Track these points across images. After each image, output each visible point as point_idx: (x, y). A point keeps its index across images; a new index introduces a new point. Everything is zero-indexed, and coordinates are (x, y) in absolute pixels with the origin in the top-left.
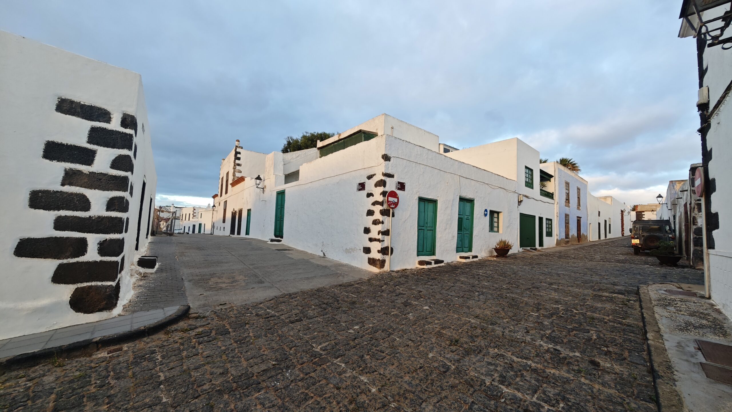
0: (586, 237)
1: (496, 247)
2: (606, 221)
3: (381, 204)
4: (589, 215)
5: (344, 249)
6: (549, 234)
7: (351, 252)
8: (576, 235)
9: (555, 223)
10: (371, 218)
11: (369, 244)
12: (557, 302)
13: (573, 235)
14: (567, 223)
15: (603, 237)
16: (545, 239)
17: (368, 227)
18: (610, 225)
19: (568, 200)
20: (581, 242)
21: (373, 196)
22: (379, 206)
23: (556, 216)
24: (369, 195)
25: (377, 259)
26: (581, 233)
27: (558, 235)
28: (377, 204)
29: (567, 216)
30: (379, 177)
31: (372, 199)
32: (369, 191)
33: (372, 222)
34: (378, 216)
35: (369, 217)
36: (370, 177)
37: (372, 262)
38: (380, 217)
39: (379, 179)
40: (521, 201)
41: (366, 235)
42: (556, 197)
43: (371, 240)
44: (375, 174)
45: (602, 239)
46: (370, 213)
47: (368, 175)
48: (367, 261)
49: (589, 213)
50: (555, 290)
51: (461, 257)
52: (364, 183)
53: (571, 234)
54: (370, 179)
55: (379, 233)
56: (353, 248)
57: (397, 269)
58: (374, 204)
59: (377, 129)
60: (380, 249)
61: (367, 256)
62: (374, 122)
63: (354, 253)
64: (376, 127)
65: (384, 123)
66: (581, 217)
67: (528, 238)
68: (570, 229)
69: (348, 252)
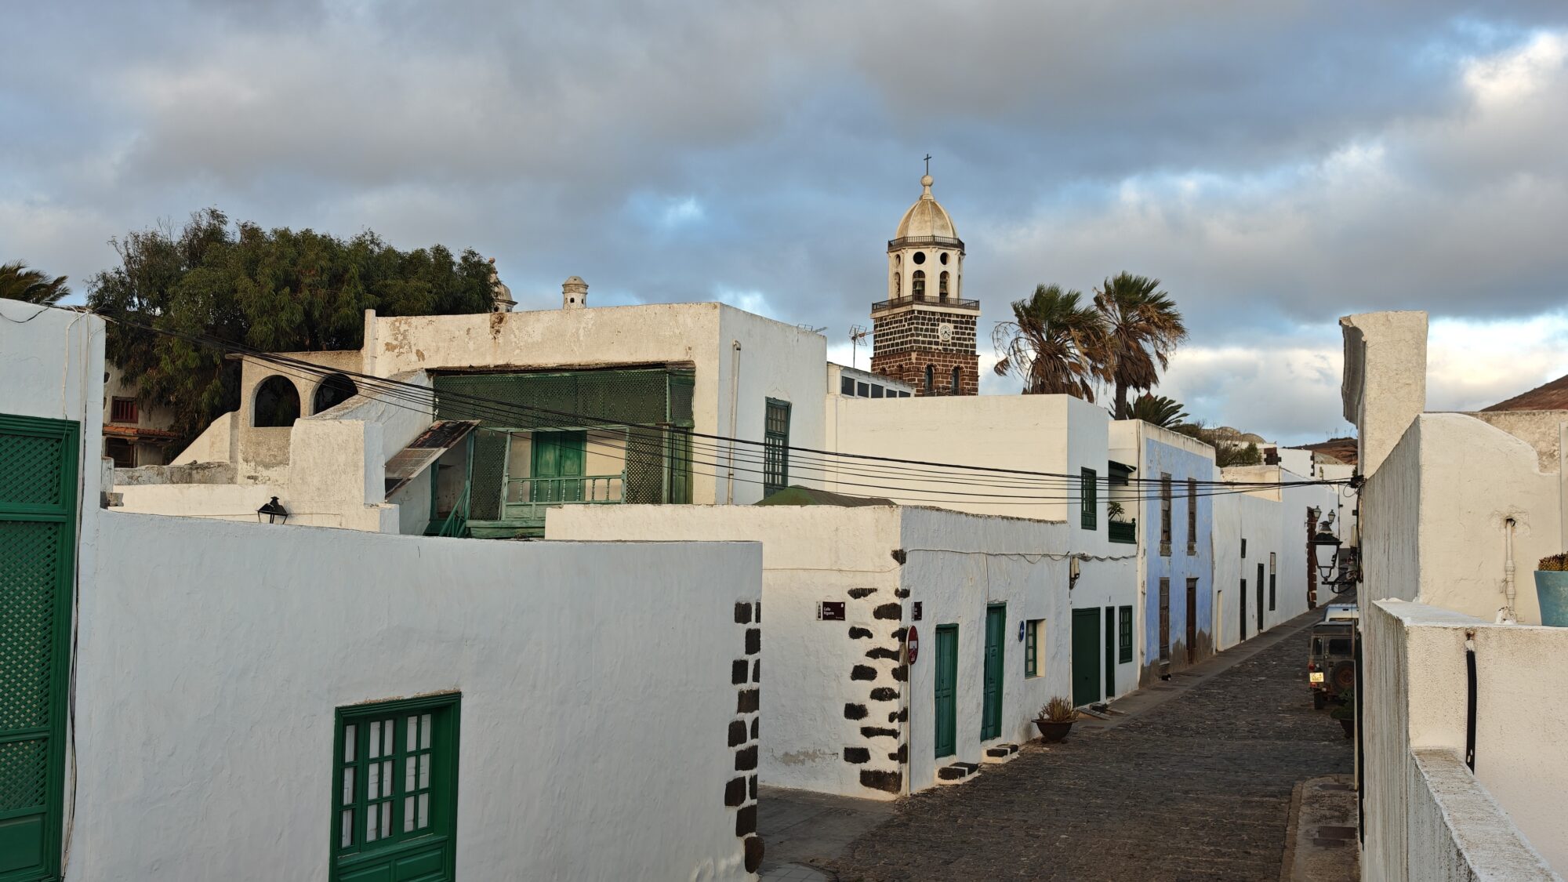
0: (1208, 640)
1: (1042, 718)
2: (1261, 567)
3: (894, 655)
4: (1216, 565)
5: (779, 753)
6: (1127, 656)
7: (803, 762)
8: (1184, 641)
9: (1139, 617)
10: (867, 686)
11: (862, 742)
12: (1204, 814)
13: (1178, 642)
14: (1164, 609)
15: (1252, 632)
16: (1119, 668)
17: (856, 703)
18: (1273, 578)
19: (1167, 532)
20: (1196, 663)
21: (870, 636)
22: (890, 660)
23: (1140, 595)
24: (856, 633)
25: (889, 771)
26: (1197, 632)
27: (1145, 652)
28: (883, 656)
29: (1164, 584)
30: (888, 598)
31: (866, 645)
32: (857, 623)
33: (869, 693)
34: (885, 679)
35: (858, 682)
36: (858, 593)
37: (872, 779)
38: (894, 685)
39: (889, 602)
40: (1077, 576)
41: (854, 722)
42: (1141, 535)
43: (868, 732)
44: (876, 590)
45: (1249, 636)
46: (862, 673)
47: (854, 588)
48: (859, 779)
49: (1216, 559)
50: (1197, 800)
51: (991, 753)
52: (841, 603)
53: (1172, 641)
54: (860, 597)
55: (892, 717)
56: (811, 752)
57: (916, 790)
58: (874, 654)
59: (690, 349)
60: (896, 752)
61: (856, 769)
62: (677, 322)
63: (814, 764)
64: (684, 341)
65: (718, 337)
66: (1197, 579)
67: (1087, 678)
68: (1170, 624)
69: (795, 762)
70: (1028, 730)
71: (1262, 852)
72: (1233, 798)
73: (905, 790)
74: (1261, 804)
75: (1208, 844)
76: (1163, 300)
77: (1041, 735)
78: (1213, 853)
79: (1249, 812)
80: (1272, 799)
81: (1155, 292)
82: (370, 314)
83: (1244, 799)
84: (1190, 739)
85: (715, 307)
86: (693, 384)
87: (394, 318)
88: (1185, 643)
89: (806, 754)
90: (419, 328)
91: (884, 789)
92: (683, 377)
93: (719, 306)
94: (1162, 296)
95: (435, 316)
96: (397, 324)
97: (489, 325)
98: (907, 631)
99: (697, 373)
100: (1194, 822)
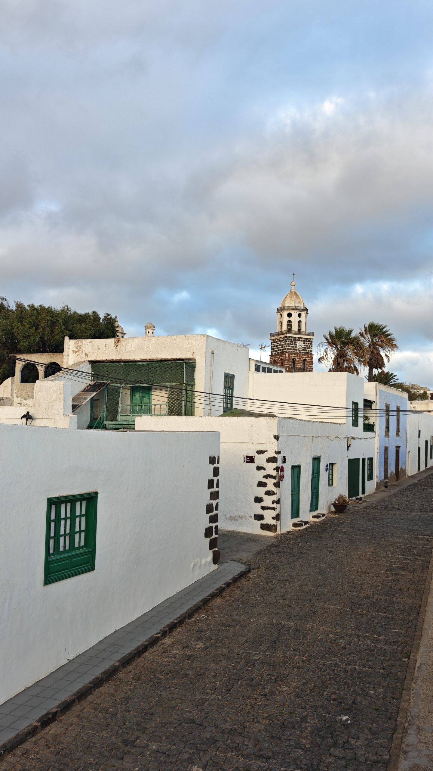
0: (404, 472)
1: (335, 503)
2: (427, 442)
3: (274, 477)
4: (408, 441)
5: (228, 516)
6: (370, 478)
7: (237, 520)
8: (394, 472)
9: (376, 462)
10: (263, 490)
11: (261, 512)
12: (399, 543)
13: (392, 472)
14: (386, 459)
15: (423, 468)
16: (367, 483)
17: (259, 496)
18: (431, 446)
19: (387, 428)
20: (399, 481)
21: (265, 469)
22: (272, 479)
23: (376, 453)
24: (259, 468)
25: (272, 524)
26: (400, 468)
27: (378, 476)
28: (270, 478)
29: (386, 449)
30: (271, 454)
31: (263, 473)
32: (259, 464)
33: (264, 492)
34: (270, 487)
35: (260, 488)
36: (260, 452)
37: (265, 527)
38: (274, 489)
39: (272, 456)
40: (350, 445)
41: (258, 504)
42: (377, 429)
43: (263, 508)
44: (267, 451)
45: (421, 470)
46: (261, 484)
47: (258, 450)
48: (260, 527)
49: (408, 439)
50: (396, 537)
51: (314, 517)
52: (253, 456)
53: (389, 472)
54: (260, 454)
55: (273, 502)
56: (241, 516)
57: (283, 532)
58: (266, 477)
59: (194, 353)
60: (275, 516)
61: (259, 523)
62: (189, 342)
63: (242, 521)
64: (192, 350)
65: (205, 348)
66: (400, 447)
67: (354, 487)
68: (389, 465)
69: (234, 520)
70: (329, 508)
71: (422, 559)
72: (411, 536)
73: (278, 532)
74: (423, 539)
75: (401, 555)
76: (388, 333)
77: (335, 510)
78: (402, 559)
79: (417, 542)
80: (427, 537)
81: (385, 330)
82: (67, 338)
83: (416, 537)
84: (395, 512)
85: (204, 336)
86: (195, 367)
87: (76, 340)
88: (395, 473)
89: (239, 517)
90: (86, 344)
91: (270, 531)
92: (191, 365)
93: (205, 336)
94: (388, 331)
95: (92, 340)
96: (77, 342)
97: (114, 343)
98: (279, 468)
99: (197, 363)
100: (395, 546)
